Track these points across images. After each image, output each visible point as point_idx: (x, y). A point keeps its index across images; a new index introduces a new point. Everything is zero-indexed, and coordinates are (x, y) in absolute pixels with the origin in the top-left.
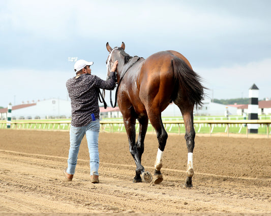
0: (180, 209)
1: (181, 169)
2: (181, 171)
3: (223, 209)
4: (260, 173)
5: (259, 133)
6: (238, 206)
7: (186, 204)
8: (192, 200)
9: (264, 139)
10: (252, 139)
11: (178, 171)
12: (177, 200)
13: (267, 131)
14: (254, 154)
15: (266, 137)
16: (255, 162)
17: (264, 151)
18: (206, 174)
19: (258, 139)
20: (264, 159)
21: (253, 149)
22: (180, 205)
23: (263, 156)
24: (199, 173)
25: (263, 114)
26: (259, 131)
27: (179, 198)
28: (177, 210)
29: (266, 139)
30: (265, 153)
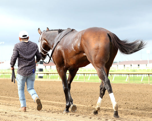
0: (3, 116)
1: (4, 96)
2: (4, 97)
3: (24, 116)
4: (43, 98)
5: (43, 78)
6: (31, 114)
7: (6, 113)
8: (9, 111)
9: (45, 81)
10: (40, 81)
11: (3, 97)
12: (2, 111)
13: (47, 77)
14: (40, 89)
15: (47, 80)
16: (41, 93)
17: (46, 87)
18: (16, 98)
19: (43, 81)
20: (45, 91)
21: (40, 86)
22: (3, 114)
23: (45, 89)
24: (13, 98)
25: (46, 69)
26: (43, 77)
27: (3, 110)
28: (2, 116)
29: (47, 81)
30: (46, 88)
